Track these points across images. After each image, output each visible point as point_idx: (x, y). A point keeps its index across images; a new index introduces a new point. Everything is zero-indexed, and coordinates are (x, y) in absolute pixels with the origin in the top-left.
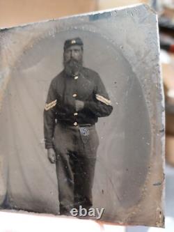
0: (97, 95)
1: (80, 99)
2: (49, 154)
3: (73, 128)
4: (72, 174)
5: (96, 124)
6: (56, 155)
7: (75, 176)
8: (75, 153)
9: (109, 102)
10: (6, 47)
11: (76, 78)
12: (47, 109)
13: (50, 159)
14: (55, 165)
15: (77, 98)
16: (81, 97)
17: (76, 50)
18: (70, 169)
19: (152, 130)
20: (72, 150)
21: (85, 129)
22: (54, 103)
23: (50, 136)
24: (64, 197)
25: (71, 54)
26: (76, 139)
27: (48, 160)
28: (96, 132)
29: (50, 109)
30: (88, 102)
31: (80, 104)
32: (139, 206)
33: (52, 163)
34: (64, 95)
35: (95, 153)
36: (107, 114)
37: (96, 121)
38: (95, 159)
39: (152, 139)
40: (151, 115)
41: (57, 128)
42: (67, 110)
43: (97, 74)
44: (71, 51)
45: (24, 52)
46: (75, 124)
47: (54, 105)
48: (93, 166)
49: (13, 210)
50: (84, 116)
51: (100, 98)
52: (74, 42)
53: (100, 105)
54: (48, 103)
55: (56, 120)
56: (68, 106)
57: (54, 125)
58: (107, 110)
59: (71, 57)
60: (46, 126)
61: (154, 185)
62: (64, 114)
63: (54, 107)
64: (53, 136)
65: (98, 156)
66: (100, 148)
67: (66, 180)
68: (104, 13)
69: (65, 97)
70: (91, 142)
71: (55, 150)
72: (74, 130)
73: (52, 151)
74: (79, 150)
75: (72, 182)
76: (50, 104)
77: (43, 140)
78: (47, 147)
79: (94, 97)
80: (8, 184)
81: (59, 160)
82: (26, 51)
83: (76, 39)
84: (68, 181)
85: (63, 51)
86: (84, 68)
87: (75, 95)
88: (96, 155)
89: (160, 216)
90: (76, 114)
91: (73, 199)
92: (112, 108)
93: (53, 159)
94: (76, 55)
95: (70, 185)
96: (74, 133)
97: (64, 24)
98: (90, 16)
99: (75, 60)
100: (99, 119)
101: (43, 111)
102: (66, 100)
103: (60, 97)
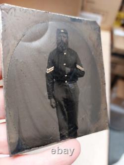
1: (68, 67)
2: (51, 102)
4: (66, 112)
5: (77, 81)
7: (68, 113)
8: (67, 99)
11: (65, 54)
12: (47, 72)
13: (52, 106)
14: (55, 109)
15: (66, 66)
18: (65, 110)
20: (65, 98)
22: (52, 69)
24: (63, 128)
26: (67, 91)
28: (77, 86)
29: (50, 72)
30: (72, 69)
31: (68, 70)
33: (53, 108)
35: (78, 98)
36: (82, 76)
37: (77, 80)
38: (78, 101)
40: (100, 76)
41: (55, 85)
43: (76, 53)
44: (61, 36)
46: (66, 82)
47: (53, 70)
48: (77, 106)
49: (26, 151)
51: (78, 67)
52: (62, 31)
54: (48, 68)
55: (54, 80)
57: (53, 83)
63: (52, 71)
64: (53, 90)
65: (79, 99)
66: (80, 95)
67: (63, 117)
68: (78, 19)
71: (55, 99)
72: (65, 86)
73: (53, 100)
74: (69, 97)
76: (50, 69)
77: (46, 93)
78: (49, 98)
79: (76, 66)
81: (58, 106)
83: (64, 30)
84: (64, 118)
85: (56, 36)
86: (69, 49)
87: (65, 64)
89: (107, 124)
90: (66, 76)
91: (68, 128)
93: (54, 105)
96: (65, 87)
100: (79, 78)
101: (45, 74)
102: (60, 67)
103: (56, 65)
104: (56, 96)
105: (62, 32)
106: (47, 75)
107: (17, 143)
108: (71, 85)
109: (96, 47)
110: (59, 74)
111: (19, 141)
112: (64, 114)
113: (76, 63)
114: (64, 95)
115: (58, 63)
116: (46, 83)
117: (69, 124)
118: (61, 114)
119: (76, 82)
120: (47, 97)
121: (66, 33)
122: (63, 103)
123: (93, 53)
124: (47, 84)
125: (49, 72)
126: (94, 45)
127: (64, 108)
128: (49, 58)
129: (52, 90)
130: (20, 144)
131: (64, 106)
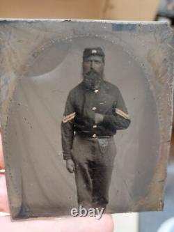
0: (117, 109)
1: (100, 113)
3: (92, 139)
4: (91, 180)
5: (115, 136)
6: (75, 165)
9: (128, 116)
11: (96, 91)
12: (64, 122)
13: (69, 169)
14: (74, 174)
15: (97, 111)
16: (101, 110)
17: (96, 61)
19: (161, 141)
21: (104, 140)
22: (73, 116)
23: (68, 148)
24: (83, 200)
25: (91, 65)
28: (114, 144)
29: (68, 121)
30: (107, 116)
31: (99, 117)
32: (147, 198)
33: (71, 172)
34: (83, 107)
39: (160, 148)
40: (161, 128)
41: (76, 140)
42: (86, 122)
44: (91, 61)
45: (33, 55)
46: (94, 136)
47: (73, 117)
48: (111, 172)
50: (104, 129)
52: (94, 51)
54: (65, 115)
55: (75, 132)
56: (88, 118)
57: (73, 137)
58: (125, 123)
59: (92, 68)
60: (65, 138)
61: (160, 182)
62: (83, 126)
63: (72, 119)
64: (72, 148)
65: (115, 164)
67: (85, 185)
69: (85, 109)
71: (74, 161)
72: (93, 142)
73: (71, 162)
74: (98, 159)
76: (68, 117)
77: (60, 152)
78: (65, 158)
79: (114, 111)
83: (97, 49)
84: (87, 186)
86: (105, 82)
87: (95, 108)
89: (161, 203)
90: (95, 126)
92: (130, 122)
93: (72, 169)
94: (96, 66)
95: (89, 189)
98: (113, 24)
100: (118, 131)
101: (60, 123)
102: (85, 114)
103: (79, 109)
104: (76, 157)
105: (94, 54)
106: (63, 125)
107: (20, 209)
108: (102, 142)
109: (160, 76)
112: (87, 181)
113: (114, 107)
114: (90, 156)
116: (60, 137)
117: (93, 195)
118: (82, 182)
120: (62, 157)
121: (101, 55)
122: (86, 167)
123: (152, 88)
124: (63, 138)
125: (66, 121)
126: (156, 73)
131: (87, 170)
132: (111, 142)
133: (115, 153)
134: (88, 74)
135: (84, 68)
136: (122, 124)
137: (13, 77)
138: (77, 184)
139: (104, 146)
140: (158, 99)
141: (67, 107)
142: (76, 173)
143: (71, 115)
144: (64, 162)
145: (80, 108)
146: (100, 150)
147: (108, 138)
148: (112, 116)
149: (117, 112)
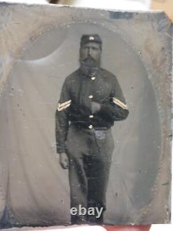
0: (114, 98)
1: (97, 101)
2: (61, 159)
3: (88, 131)
4: (86, 179)
5: (112, 128)
6: (69, 160)
7: (89, 180)
9: (125, 106)
10: (4, 28)
11: (93, 78)
12: (59, 110)
13: (62, 165)
14: (67, 170)
16: (98, 99)
17: (94, 48)
18: (84, 174)
20: (88, 154)
21: (101, 132)
23: (62, 139)
25: (89, 52)
26: (91, 142)
27: (60, 166)
28: (112, 136)
29: (63, 110)
30: (105, 105)
31: (96, 106)
32: (150, 205)
33: (64, 168)
36: (123, 118)
37: (112, 124)
42: (82, 111)
43: (114, 76)
44: (89, 48)
45: (31, 39)
46: (91, 127)
47: (68, 105)
50: (100, 120)
51: (116, 101)
52: (92, 38)
53: (117, 109)
55: (70, 122)
57: (67, 128)
58: (123, 114)
59: (89, 55)
61: (163, 185)
62: (79, 116)
63: (68, 108)
64: (66, 140)
65: (112, 160)
66: (115, 151)
67: (79, 185)
69: (81, 97)
70: (107, 145)
71: (68, 155)
72: (89, 133)
73: (64, 156)
74: (94, 154)
75: (86, 187)
76: (63, 104)
77: (54, 144)
78: (59, 151)
79: (111, 100)
80: (7, 197)
81: (72, 165)
82: (33, 38)
84: (82, 187)
85: (80, 47)
87: (91, 97)
88: (111, 159)
90: (92, 116)
91: (86, 205)
92: (128, 113)
93: (65, 164)
94: (93, 53)
96: (89, 136)
97: (81, 15)
99: (93, 59)
101: (55, 112)
103: (74, 97)
104: (70, 150)
106: (58, 113)
108: (99, 134)
109: (158, 65)
110: (80, 113)
111: (5, 211)
112: (81, 180)
113: (112, 96)
114: (85, 150)
115: (79, 94)
116: (54, 127)
118: (76, 180)
119: (109, 127)
120: (56, 151)
121: (98, 41)
122: (81, 162)
123: (150, 77)
124: (56, 128)
125: (61, 109)
126: (154, 61)
127: (83, 170)
128: (64, 86)
129: (64, 138)
130: (7, 217)
131: (82, 167)
132: (108, 134)
133: (113, 147)
134: (85, 60)
135: (81, 55)
136: (120, 114)
137: (8, 60)
138: (70, 184)
139: (101, 138)
140: (157, 89)
141: (62, 95)
142: (70, 169)
143: (66, 103)
144: (58, 155)
145: (76, 95)
146: (96, 143)
147: (105, 129)
148: (109, 105)
149: (115, 102)
